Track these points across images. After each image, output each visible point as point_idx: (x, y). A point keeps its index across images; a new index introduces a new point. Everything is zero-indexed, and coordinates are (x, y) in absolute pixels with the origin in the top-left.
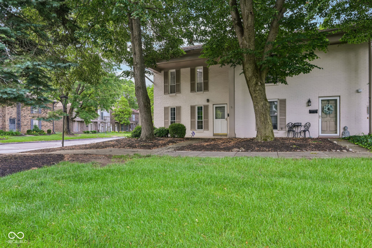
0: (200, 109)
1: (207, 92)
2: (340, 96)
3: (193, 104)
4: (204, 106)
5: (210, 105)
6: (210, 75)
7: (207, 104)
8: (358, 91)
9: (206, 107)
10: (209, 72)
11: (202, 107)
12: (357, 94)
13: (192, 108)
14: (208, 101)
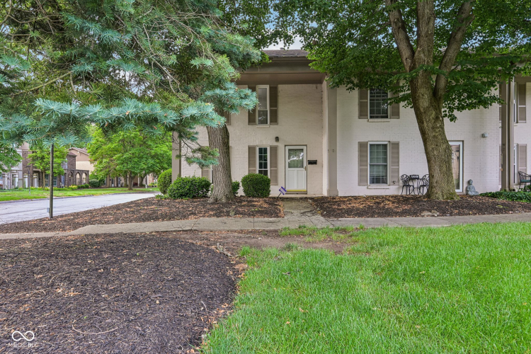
0: (263, 151)
1: (276, 126)
2: (463, 141)
3: (252, 144)
4: (271, 148)
5: (280, 145)
6: (281, 100)
7: (275, 144)
8: (483, 136)
9: (274, 149)
10: (279, 94)
11: (266, 149)
12: (482, 139)
13: (251, 149)
14: (277, 139)
